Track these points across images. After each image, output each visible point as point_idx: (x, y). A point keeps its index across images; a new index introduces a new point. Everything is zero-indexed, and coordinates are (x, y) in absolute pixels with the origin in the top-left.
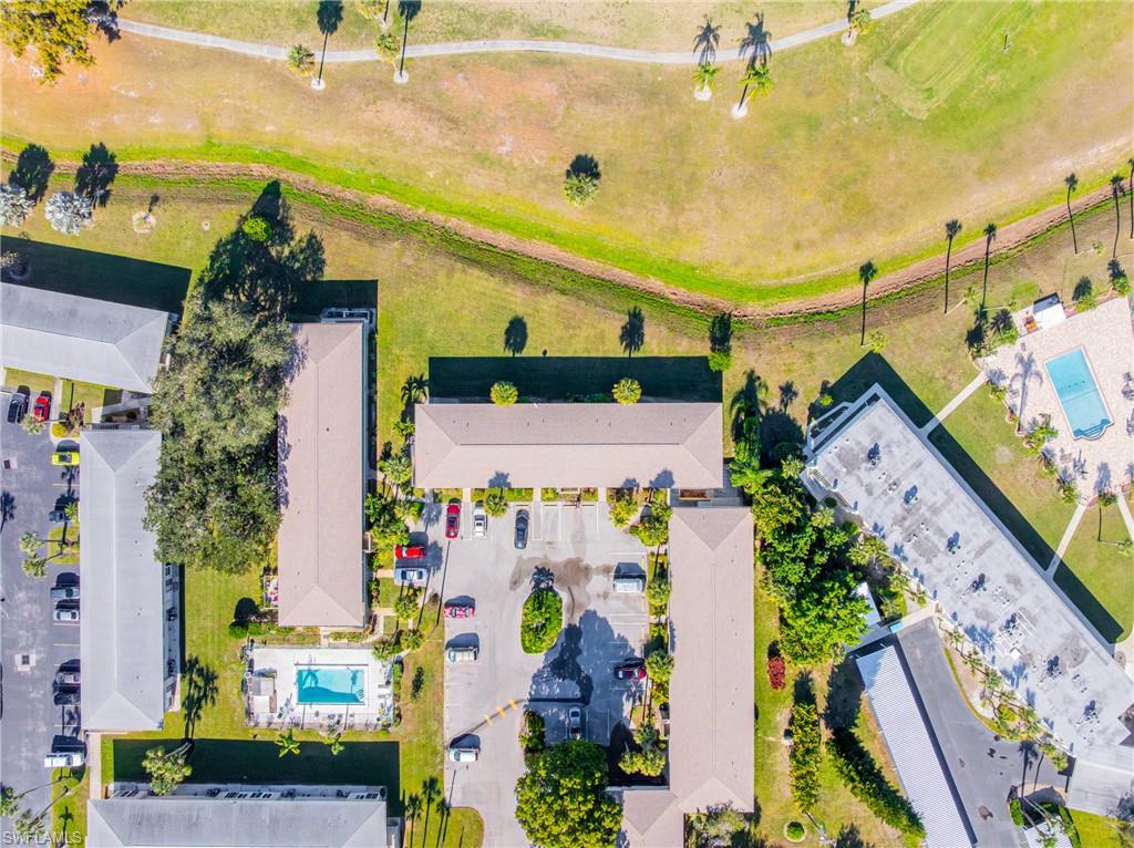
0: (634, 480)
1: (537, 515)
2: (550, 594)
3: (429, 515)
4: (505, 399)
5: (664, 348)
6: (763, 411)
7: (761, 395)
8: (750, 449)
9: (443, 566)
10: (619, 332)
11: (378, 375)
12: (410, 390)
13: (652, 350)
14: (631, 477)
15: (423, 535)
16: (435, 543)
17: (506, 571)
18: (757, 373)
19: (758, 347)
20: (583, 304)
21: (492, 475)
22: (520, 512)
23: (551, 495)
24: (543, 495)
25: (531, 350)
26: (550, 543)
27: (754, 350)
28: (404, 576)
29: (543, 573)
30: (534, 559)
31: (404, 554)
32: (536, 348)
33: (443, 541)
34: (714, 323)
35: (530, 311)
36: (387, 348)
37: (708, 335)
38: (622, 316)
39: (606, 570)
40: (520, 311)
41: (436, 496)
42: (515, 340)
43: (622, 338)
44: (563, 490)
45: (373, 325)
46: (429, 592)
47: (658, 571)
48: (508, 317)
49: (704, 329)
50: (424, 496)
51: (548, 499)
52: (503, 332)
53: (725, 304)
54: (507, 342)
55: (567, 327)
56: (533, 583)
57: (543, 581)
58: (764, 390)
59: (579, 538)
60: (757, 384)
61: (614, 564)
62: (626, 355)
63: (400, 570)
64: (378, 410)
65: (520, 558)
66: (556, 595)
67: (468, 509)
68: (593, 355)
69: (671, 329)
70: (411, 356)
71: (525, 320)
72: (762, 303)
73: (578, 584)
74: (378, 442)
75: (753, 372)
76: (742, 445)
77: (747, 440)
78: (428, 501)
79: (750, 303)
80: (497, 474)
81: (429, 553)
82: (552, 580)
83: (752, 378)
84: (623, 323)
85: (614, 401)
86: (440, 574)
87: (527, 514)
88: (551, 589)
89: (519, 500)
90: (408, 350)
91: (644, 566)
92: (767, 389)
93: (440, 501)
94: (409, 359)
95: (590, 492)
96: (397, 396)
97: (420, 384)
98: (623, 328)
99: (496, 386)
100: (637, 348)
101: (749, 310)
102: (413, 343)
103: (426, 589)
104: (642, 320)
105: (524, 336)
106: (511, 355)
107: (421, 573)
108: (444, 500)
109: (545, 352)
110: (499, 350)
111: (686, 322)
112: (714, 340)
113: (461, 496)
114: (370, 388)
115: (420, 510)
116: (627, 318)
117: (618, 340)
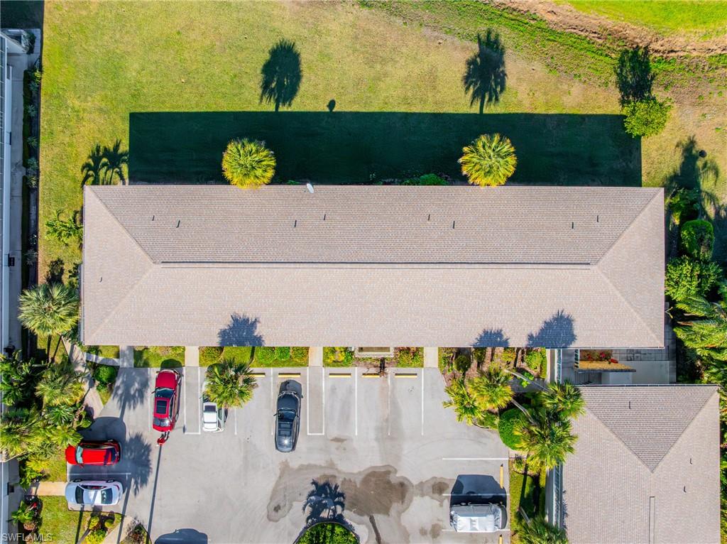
0: (499, 334)
1: (317, 393)
2: (338, 530)
3: (127, 387)
4: (248, 171)
5: (541, 99)
6: (710, 210)
7: (707, 184)
8: (700, 276)
9: (151, 478)
10: (462, 69)
11: (42, 144)
12: (96, 170)
13: (520, 102)
14: (495, 327)
15: (118, 423)
16: (138, 438)
17: (262, 487)
18: (700, 146)
19: (699, 101)
20: (399, 21)
21: (225, 323)
22: (285, 386)
23: (341, 357)
24: (326, 356)
25: (308, 100)
26: (337, 440)
27: (693, 105)
28: (79, 496)
29: (325, 493)
30: (309, 467)
31: (80, 460)
32: (316, 97)
33: (151, 436)
34: (622, 61)
35: (305, 33)
36: (58, 97)
37: (614, 78)
38: (467, 43)
39: (439, 488)
40: (289, 32)
41: (139, 356)
42: (280, 84)
43: (468, 80)
44: (361, 349)
45: (35, 56)
46: (128, 520)
47: (527, 490)
48: (270, 43)
49: (607, 68)
50: (118, 356)
51: (336, 363)
52: (260, 67)
53: (638, 33)
54: (266, 86)
55: (370, 62)
56: (308, 510)
57: (325, 506)
58: (711, 175)
59: (390, 431)
60: (700, 163)
61: (451, 477)
62: (475, 109)
63: (74, 486)
64: (41, 204)
65: (285, 468)
66: (348, 530)
67: (195, 380)
68: (417, 109)
69: (552, 67)
70: (101, 110)
71: (299, 48)
72: (701, 29)
73: (386, 511)
74: (40, 260)
75: (692, 143)
76: (686, 268)
77: (694, 259)
78: (124, 363)
79: (681, 30)
80: (235, 320)
81: (127, 455)
82: (342, 505)
83: (691, 154)
84: (469, 55)
85: (464, 180)
86: (146, 492)
87: (298, 389)
88: (339, 520)
89: (283, 364)
90: (95, 101)
91: (503, 480)
92: (717, 174)
93: (146, 365)
94: (95, 116)
95: (411, 354)
96: (74, 180)
97: (114, 158)
98: (469, 63)
99: (231, 147)
100: (495, 97)
101: (680, 42)
102: (104, 88)
103: (123, 516)
104: (501, 52)
105: (296, 77)
106: (272, 108)
107: (109, 492)
108: (152, 363)
109: (332, 104)
110: (252, 100)
111: (576, 57)
112: (623, 86)
113: (183, 355)
114: (26, 165)
115: (112, 379)
116: (475, 47)
117: (460, 85)
